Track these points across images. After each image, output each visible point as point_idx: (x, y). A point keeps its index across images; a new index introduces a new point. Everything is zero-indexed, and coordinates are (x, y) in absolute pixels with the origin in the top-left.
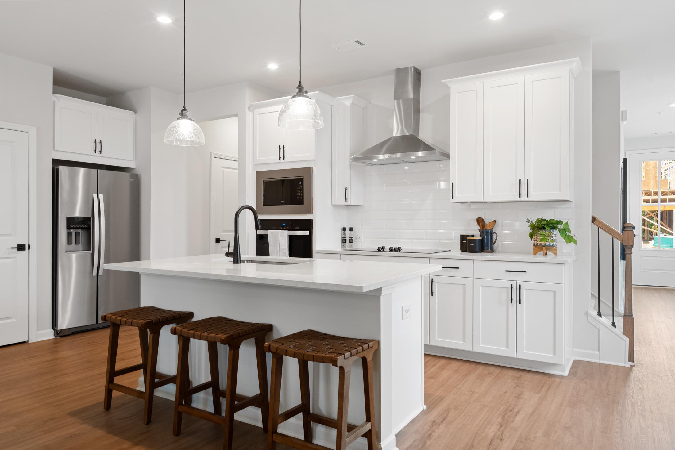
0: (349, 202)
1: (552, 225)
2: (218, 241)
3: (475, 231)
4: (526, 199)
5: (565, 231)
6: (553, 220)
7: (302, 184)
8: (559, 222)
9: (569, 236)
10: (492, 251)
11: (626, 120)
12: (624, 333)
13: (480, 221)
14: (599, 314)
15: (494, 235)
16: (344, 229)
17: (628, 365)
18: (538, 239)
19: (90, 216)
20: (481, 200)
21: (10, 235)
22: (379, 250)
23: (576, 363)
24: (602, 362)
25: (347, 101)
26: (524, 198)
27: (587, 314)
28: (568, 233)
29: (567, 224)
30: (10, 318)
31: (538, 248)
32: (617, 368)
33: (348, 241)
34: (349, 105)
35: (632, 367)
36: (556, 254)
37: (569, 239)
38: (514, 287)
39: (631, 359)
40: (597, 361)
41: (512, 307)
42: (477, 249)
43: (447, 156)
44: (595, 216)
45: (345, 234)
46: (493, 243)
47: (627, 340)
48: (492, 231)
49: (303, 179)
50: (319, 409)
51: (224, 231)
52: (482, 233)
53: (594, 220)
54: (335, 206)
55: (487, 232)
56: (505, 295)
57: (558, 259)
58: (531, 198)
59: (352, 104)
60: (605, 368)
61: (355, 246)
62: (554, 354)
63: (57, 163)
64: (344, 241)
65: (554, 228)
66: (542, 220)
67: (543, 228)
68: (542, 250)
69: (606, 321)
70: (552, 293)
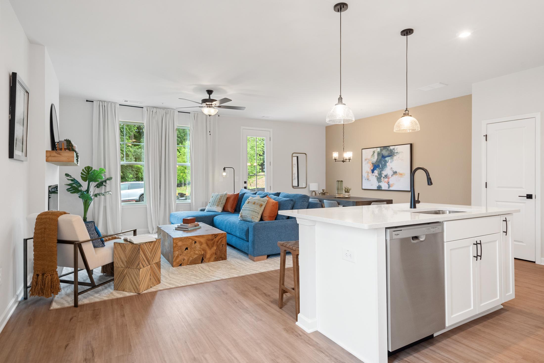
21: (521, 188)
30: (522, 242)
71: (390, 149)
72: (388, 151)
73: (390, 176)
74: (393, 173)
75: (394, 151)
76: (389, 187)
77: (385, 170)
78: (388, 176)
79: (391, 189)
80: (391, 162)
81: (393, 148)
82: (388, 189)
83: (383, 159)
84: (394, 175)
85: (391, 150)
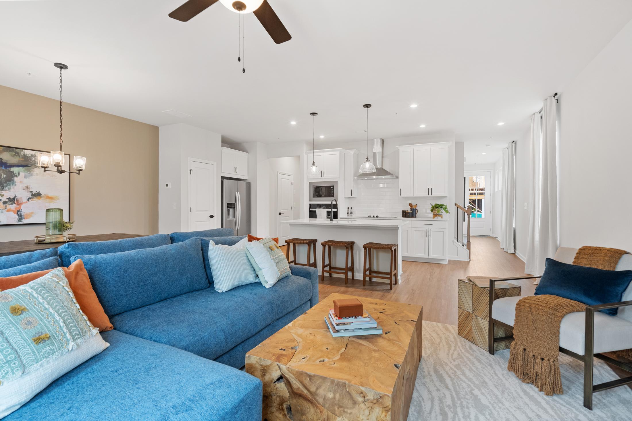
0: (352, 196)
1: (441, 206)
2: (280, 214)
3: (408, 209)
4: (431, 196)
5: (445, 209)
6: (441, 204)
7: (333, 188)
8: (443, 205)
9: (447, 211)
10: (416, 217)
11: (465, 161)
12: (467, 249)
13: (410, 205)
14: (458, 241)
15: (417, 211)
16: (348, 208)
17: (468, 260)
18: (436, 212)
19: (234, 202)
20: (413, 196)
21: (208, 211)
22: (369, 217)
23: (449, 261)
24: (459, 260)
25: (352, 152)
26: (430, 195)
27: (453, 241)
28: (447, 210)
29: (446, 206)
31: (435, 215)
32: (465, 262)
33: (350, 213)
34: (353, 153)
35: (470, 261)
36: (442, 218)
37: (447, 212)
38: (428, 231)
39: (470, 258)
40: (457, 260)
41: (427, 239)
42: (410, 216)
43: (398, 178)
44: (456, 203)
45: (349, 210)
46: (416, 214)
47: (468, 251)
48: (415, 209)
49: (333, 186)
50: (374, 269)
51: (282, 209)
52: (411, 209)
53: (456, 204)
54: (345, 198)
55: (414, 209)
56: (424, 234)
57: (443, 219)
58: (433, 196)
59: (354, 153)
60: (460, 262)
61: (354, 215)
62: (443, 255)
63: (223, 178)
64: (348, 213)
65: (441, 207)
66: (437, 204)
67: (438, 207)
68: (437, 216)
69: (460, 244)
70: (442, 232)
71: (24, 154)
72: (19, 156)
73: (25, 200)
74: (32, 195)
75: (33, 159)
76: (20, 219)
77: (10, 189)
78: (17, 201)
79: (24, 221)
80: (25, 177)
81: (32, 153)
82: (19, 223)
83: (3, 168)
84: (35, 199)
85: (26, 157)
